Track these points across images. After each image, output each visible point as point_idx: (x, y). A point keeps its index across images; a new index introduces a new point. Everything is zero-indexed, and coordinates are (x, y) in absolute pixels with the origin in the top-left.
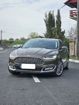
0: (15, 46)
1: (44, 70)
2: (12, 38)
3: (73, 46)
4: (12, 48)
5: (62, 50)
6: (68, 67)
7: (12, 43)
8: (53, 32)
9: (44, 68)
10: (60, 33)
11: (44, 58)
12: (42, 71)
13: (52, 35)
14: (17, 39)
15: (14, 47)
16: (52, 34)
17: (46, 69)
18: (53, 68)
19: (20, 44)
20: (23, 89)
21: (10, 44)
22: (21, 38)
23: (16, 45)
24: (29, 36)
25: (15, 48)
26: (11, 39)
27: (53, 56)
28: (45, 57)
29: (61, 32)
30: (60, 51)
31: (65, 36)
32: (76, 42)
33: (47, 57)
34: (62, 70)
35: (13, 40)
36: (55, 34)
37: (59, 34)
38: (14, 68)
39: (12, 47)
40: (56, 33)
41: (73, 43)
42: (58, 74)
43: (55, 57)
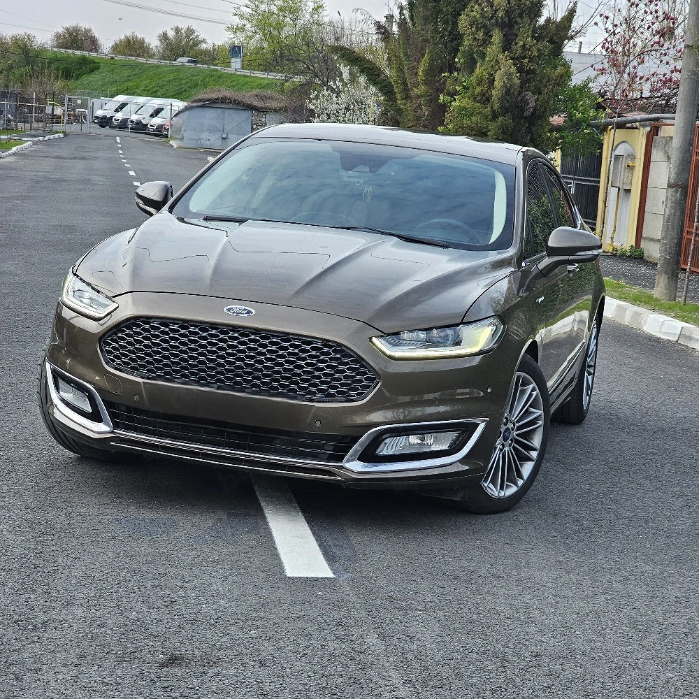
0: (106, 107)
1: (369, 455)
2: (83, 25)
3: (631, 168)
4: (75, 128)
5: (546, 261)
6: (585, 399)
7: (86, 79)
8: (463, 22)
9: (378, 440)
10: (524, 38)
11: (379, 343)
12: (355, 467)
13: (456, 51)
14: (132, 46)
15: (100, 113)
16: (457, 37)
17: (389, 447)
18: (452, 436)
19: (154, 94)
20: (173, 661)
21: (59, 84)
22: (171, 34)
23: (121, 98)
24: (237, 21)
25: (107, 130)
26: (76, 39)
27: (465, 331)
28: (393, 336)
29: (542, 21)
30: (525, 273)
31: (566, 66)
32: (666, 131)
33: (406, 336)
34: (534, 454)
35: (93, 44)
36: (486, 42)
37: (517, 49)
38: (95, 416)
39: (77, 119)
40: (497, 37)
41: (640, 137)
42: (494, 491)
43: (479, 338)
